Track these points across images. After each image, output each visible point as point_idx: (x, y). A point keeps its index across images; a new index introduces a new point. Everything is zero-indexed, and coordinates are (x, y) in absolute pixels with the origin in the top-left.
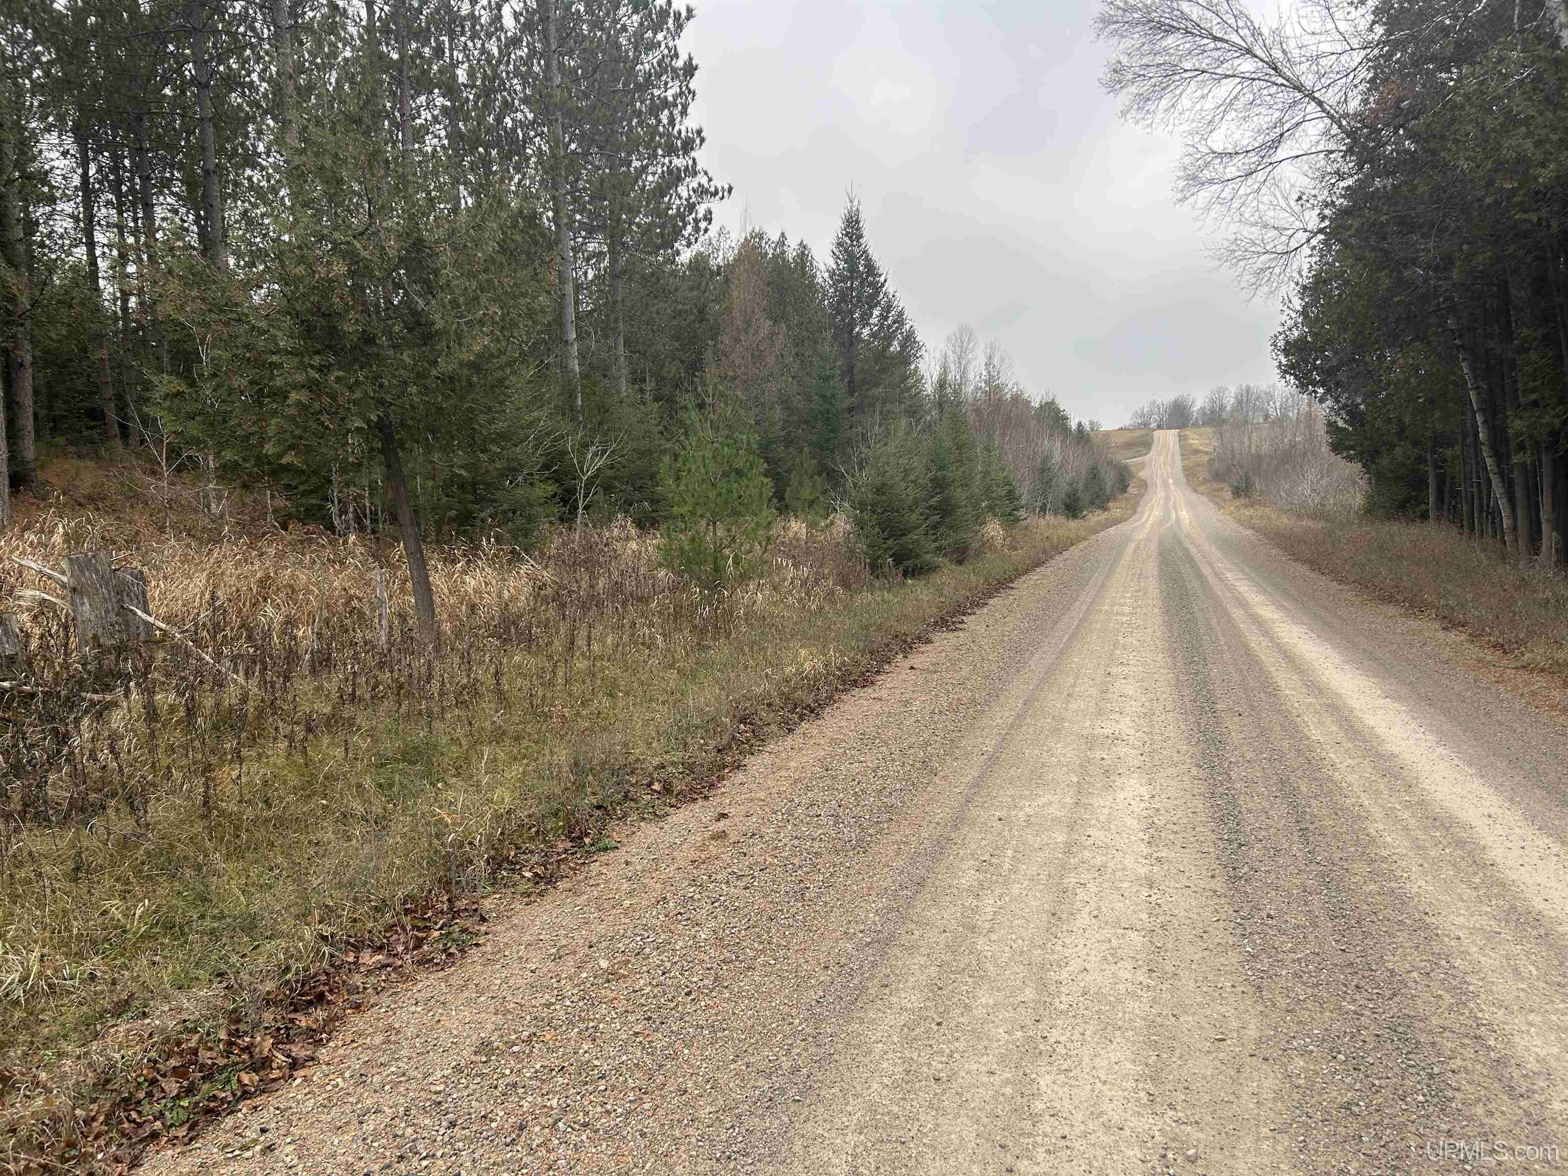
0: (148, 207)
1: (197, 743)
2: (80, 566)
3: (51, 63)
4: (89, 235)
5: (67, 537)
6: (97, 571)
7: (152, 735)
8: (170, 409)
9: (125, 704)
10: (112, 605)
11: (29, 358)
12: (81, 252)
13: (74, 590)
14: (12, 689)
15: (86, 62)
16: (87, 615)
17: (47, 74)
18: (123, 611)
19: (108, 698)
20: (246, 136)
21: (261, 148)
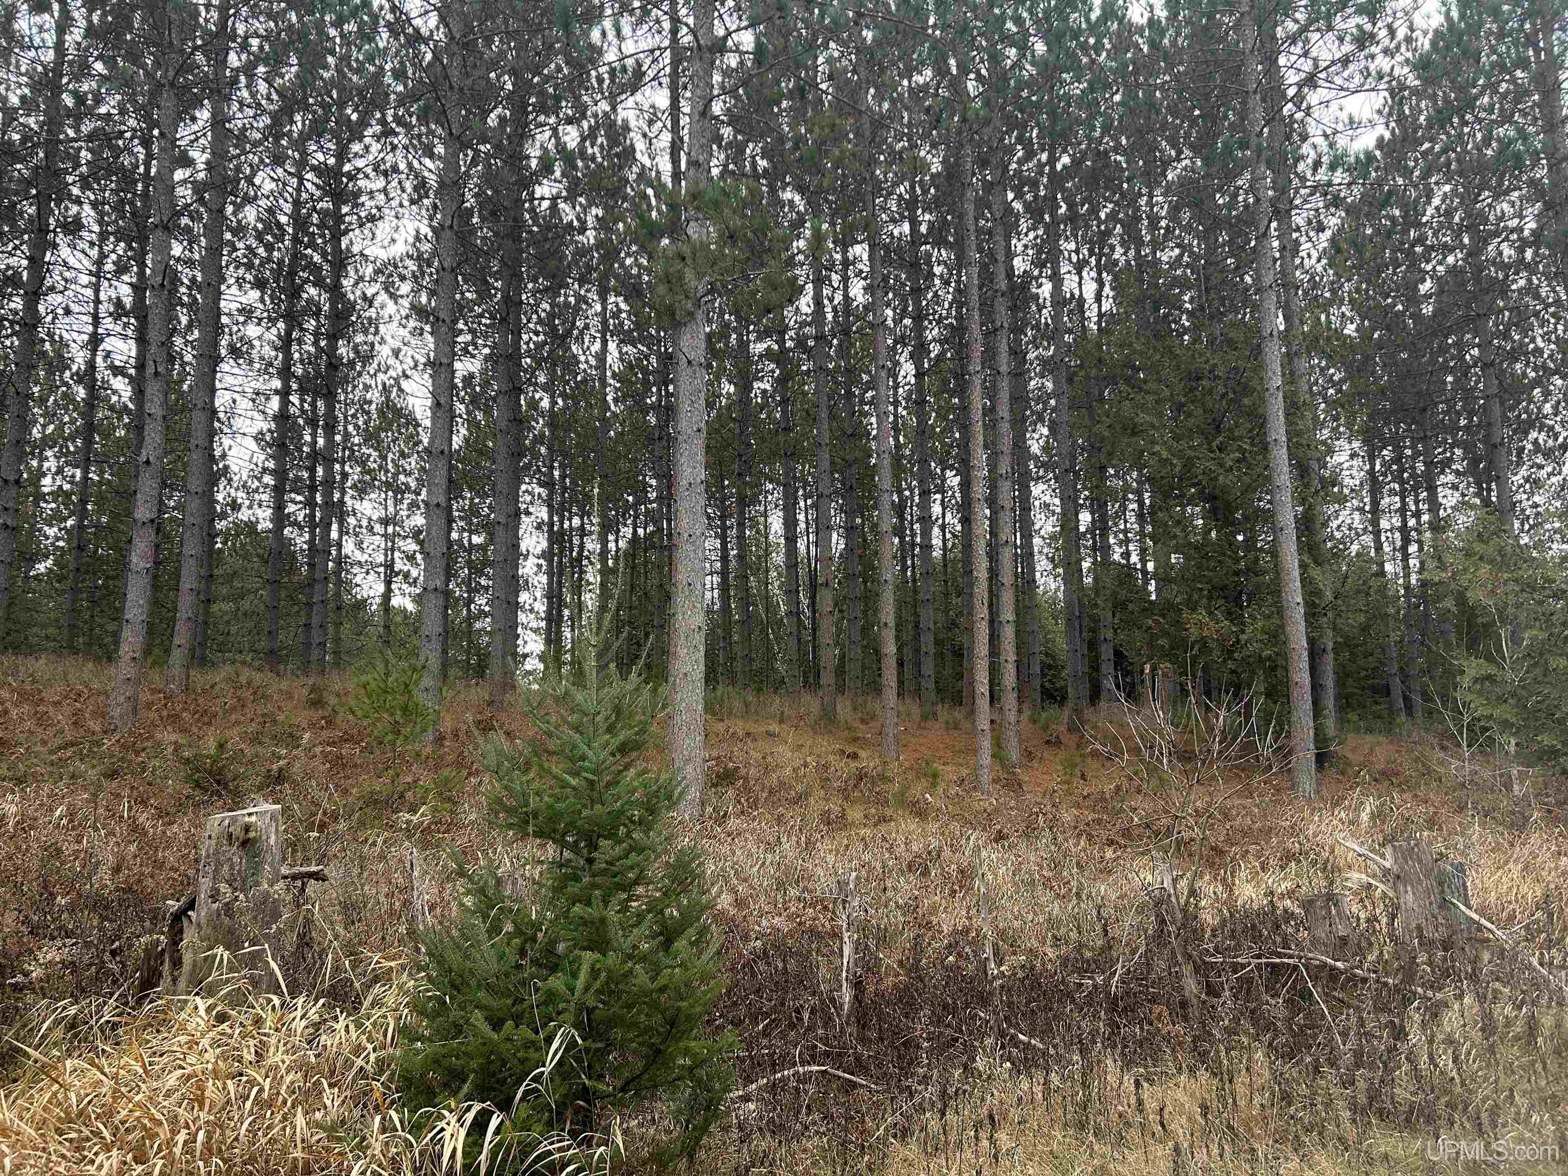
0: (1432, 489)
1: (1539, 1066)
2: (1403, 853)
3: (1342, 381)
4: (1375, 523)
5: (1373, 817)
6: (1420, 861)
7: (1492, 1049)
8: (1480, 693)
9: (1456, 1007)
10: (1435, 898)
11: (1330, 645)
12: (1368, 539)
13: (1398, 877)
14: (1346, 970)
15: (1374, 372)
16: (1410, 904)
17: (1339, 391)
18: (1445, 904)
19: (1439, 996)
20: (1530, 401)
21: (1548, 408)
